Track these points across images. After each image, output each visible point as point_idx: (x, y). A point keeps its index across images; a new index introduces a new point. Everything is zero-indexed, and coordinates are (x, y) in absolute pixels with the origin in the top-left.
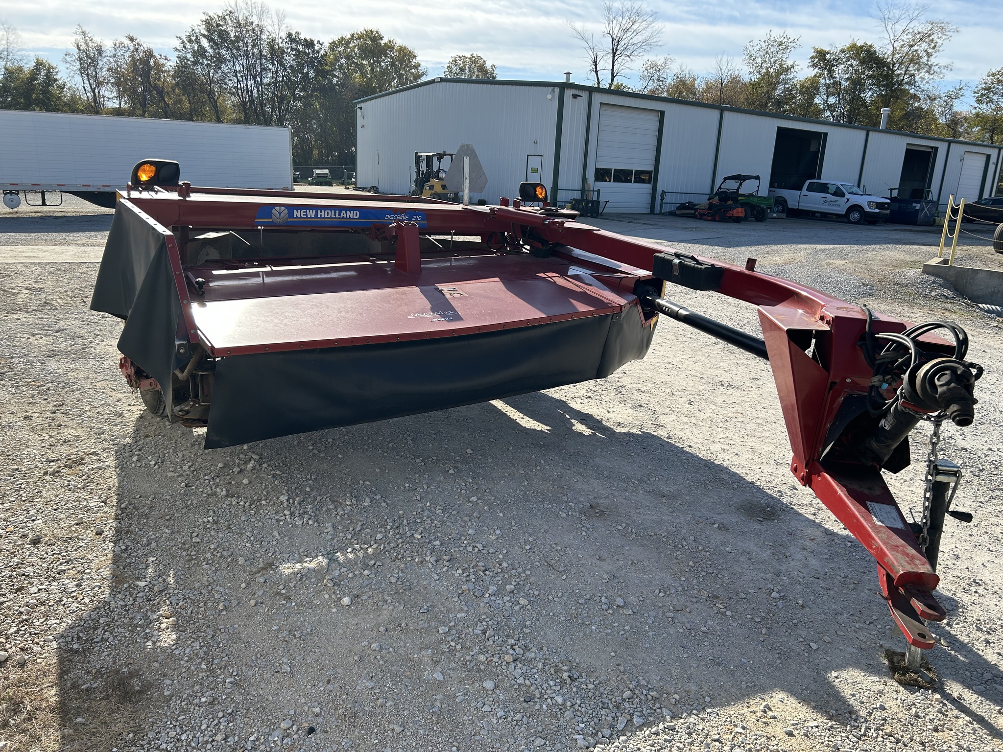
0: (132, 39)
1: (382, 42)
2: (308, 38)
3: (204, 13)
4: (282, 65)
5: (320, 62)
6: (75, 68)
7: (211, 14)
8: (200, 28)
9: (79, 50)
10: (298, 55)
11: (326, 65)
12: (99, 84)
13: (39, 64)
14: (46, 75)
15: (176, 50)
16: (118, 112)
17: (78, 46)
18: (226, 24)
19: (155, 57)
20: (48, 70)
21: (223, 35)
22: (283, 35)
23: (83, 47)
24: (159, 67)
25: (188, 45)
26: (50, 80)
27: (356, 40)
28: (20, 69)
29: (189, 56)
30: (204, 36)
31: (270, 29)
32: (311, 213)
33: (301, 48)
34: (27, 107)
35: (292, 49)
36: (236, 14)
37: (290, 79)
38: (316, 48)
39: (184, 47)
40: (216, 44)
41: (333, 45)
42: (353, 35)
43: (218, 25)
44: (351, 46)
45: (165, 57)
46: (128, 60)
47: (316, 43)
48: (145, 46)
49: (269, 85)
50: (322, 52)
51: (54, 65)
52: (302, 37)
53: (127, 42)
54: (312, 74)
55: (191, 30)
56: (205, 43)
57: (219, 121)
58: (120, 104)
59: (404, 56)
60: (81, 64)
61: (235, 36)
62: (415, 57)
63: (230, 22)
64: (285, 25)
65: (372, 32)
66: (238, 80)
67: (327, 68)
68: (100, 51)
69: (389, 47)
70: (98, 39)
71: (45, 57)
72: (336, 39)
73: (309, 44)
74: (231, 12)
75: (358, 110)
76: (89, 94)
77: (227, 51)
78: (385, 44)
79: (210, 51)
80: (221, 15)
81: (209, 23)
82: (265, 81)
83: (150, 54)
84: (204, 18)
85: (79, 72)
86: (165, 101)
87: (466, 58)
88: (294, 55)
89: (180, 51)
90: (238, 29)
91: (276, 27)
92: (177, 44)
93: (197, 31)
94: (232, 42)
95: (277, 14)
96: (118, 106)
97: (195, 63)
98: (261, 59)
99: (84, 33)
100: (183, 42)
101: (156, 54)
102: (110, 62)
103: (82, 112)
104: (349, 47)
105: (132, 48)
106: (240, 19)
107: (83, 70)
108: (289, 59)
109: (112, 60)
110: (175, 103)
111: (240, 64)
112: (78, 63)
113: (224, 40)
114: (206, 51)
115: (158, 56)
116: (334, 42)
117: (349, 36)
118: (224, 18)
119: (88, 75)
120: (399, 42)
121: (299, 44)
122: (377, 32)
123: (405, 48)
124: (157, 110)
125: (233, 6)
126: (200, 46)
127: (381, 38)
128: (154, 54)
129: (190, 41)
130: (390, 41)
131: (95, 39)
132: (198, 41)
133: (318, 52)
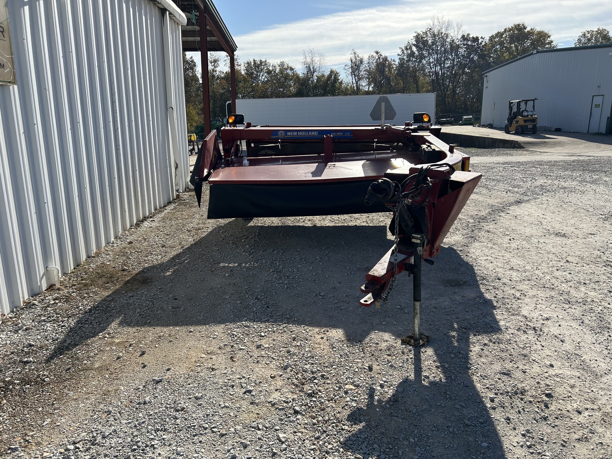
0: (377, 53)
1: (526, 30)
2: (475, 36)
3: (415, 32)
4: (457, 55)
5: (481, 50)
6: (349, 72)
7: (419, 32)
8: (412, 41)
9: (352, 62)
10: (468, 47)
11: (485, 51)
12: (360, 79)
13: (332, 72)
14: (334, 77)
15: (399, 55)
16: (368, 93)
17: (351, 60)
18: (427, 36)
19: (388, 61)
20: (336, 75)
21: (425, 43)
22: (460, 37)
23: (354, 60)
24: (390, 65)
25: (405, 52)
26: (336, 79)
27: (508, 32)
28: (323, 76)
29: (405, 57)
30: (414, 45)
31: (452, 34)
32: (295, 133)
33: (469, 43)
34: (324, 95)
35: (464, 45)
36: (433, 30)
37: (461, 63)
38: (480, 41)
39: (403, 53)
40: (420, 48)
41: (492, 38)
42: (505, 30)
43: (422, 38)
44: (504, 36)
45: (394, 60)
46: (375, 64)
47: (480, 38)
48: (383, 55)
49: (448, 67)
50: (483, 43)
51: (338, 72)
52: (471, 36)
53: (375, 54)
54: (476, 58)
55: (407, 43)
56: (414, 49)
57: (418, 92)
58: (369, 88)
59: (541, 37)
60: (352, 69)
61: (432, 42)
62: (549, 37)
63: (429, 35)
64: (461, 31)
65: (519, 25)
66: (431, 68)
67: (486, 53)
68: (361, 61)
69: (531, 33)
70: (361, 56)
71: (334, 68)
72: (494, 34)
73: (476, 39)
74: (430, 29)
75: (485, 77)
76: (354, 85)
77: (426, 51)
78: (528, 31)
79: (417, 53)
80: (424, 31)
81: (417, 37)
82: (447, 66)
83: (385, 59)
84: (415, 35)
85: (350, 74)
86: (390, 84)
87: (593, 32)
88: (465, 48)
89: (400, 55)
90: (434, 38)
91: (456, 33)
92: (400, 52)
93: (411, 43)
94: (430, 46)
95: (457, 25)
96: (367, 90)
97: (409, 61)
98: (445, 54)
99: (355, 53)
100: (403, 50)
101: (389, 59)
102: (366, 67)
103: (350, 94)
104: (502, 38)
105: (377, 58)
106: (435, 32)
107: (353, 73)
108: (462, 51)
109: (367, 65)
110: (395, 85)
111: (433, 58)
112: (351, 69)
113: (425, 46)
114: (414, 53)
115: (390, 60)
116: (493, 36)
117: (503, 30)
118: (426, 33)
119: (355, 75)
120: (538, 29)
121: (469, 41)
122: (523, 25)
123: (542, 32)
124: (386, 90)
125: (432, 25)
126: (412, 51)
127: (525, 28)
128: (388, 59)
129: (407, 49)
130: (532, 29)
131: (360, 55)
132: (411, 48)
133: (481, 44)
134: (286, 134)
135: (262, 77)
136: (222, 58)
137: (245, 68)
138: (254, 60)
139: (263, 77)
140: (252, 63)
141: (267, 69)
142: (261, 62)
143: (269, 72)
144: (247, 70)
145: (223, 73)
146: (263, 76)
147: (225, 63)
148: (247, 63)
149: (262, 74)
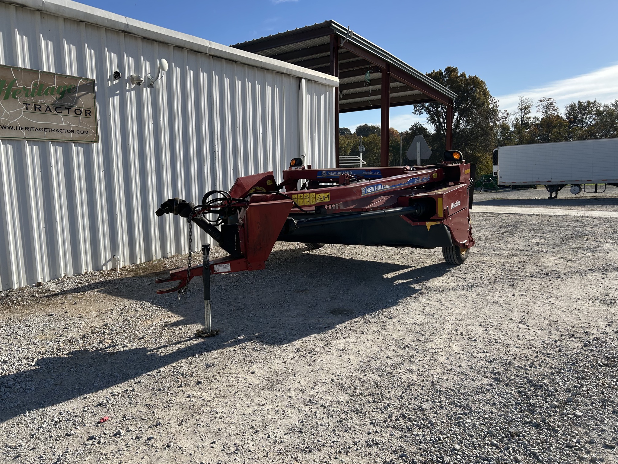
32: (334, 173)
134: (328, 174)
135: (588, 120)
136: (534, 104)
137: (567, 112)
138: (580, 102)
139: (590, 120)
140: (577, 106)
141: (597, 110)
142: (589, 103)
143: (599, 113)
144: (569, 113)
145: (539, 119)
146: (590, 118)
147: (537, 109)
148: (570, 106)
149: (589, 116)
